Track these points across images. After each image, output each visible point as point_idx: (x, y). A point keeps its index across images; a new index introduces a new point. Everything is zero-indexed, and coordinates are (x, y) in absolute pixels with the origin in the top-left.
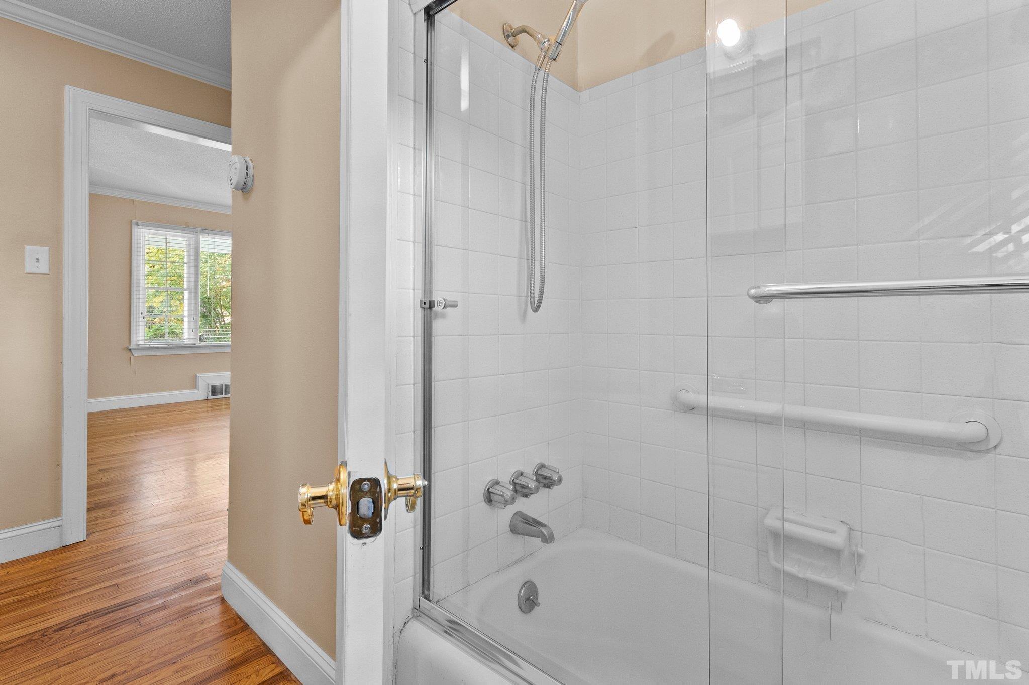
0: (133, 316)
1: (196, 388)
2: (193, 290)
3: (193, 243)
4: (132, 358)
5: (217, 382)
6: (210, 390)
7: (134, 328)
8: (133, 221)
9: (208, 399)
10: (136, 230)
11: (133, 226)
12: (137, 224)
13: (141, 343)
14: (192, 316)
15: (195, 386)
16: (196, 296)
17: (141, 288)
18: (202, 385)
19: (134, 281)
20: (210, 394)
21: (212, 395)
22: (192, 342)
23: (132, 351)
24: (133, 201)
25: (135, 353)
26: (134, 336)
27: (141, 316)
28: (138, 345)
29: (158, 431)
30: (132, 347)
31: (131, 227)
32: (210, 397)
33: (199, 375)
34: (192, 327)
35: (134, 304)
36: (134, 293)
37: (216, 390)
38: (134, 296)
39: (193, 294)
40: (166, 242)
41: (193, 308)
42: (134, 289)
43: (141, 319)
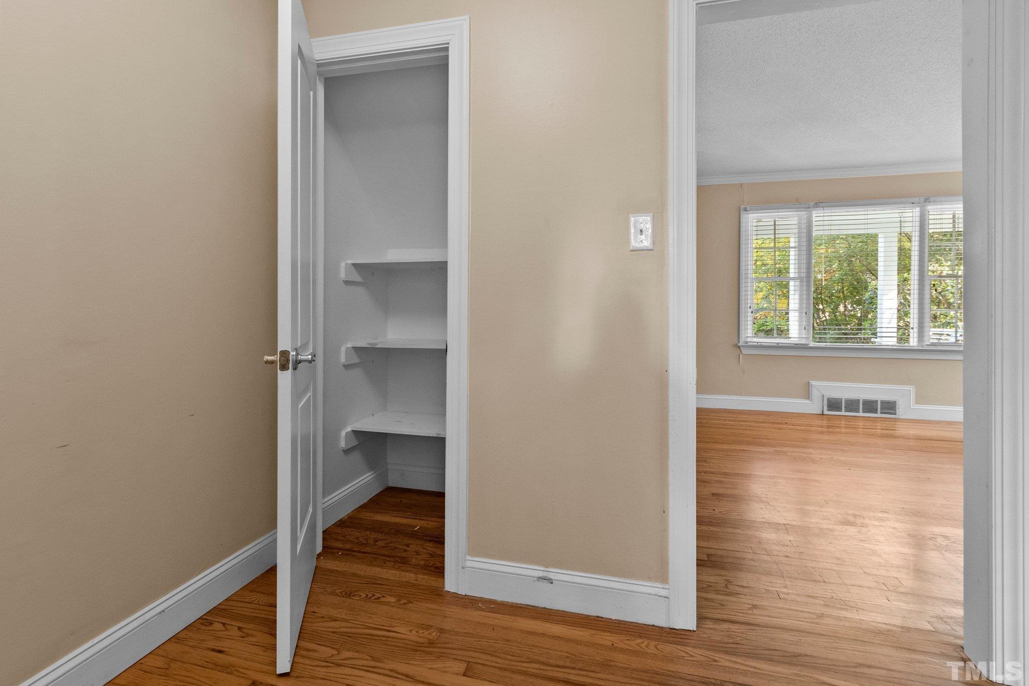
0: (742, 311)
1: (809, 399)
2: (805, 279)
3: (804, 222)
4: (741, 355)
5: (835, 395)
6: (825, 402)
7: (743, 323)
8: (742, 207)
9: (823, 414)
10: (744, 216)
11: (741, 213)
12: (745, 210)
13: (749, 340)
14: (804, 310)
15: (807, 395)
16: (808, 286)
17: (749, 279)
18: (815, 394)
19: (743, 272)
20: (825, 408)
21: (829, 410)
22: (804, 342)
23: (741, 348)
24: (741, 185)
25: (744, 351)
26: (743, 332)
27: (750, 310)
28: (747, 342)
29: (771, 450)
30: (741, 344)
31: (740, 212)
32: (826, 412)
33: (813, 383)
34: (804, 323)
35: (742, 298)
36: (743, 285)
37: (834, 404)
38: (743, 289)
39: (805, 283)
40: (775, 225)
41: (805, 300)
42: (743, 281)
43: (750, 314)
